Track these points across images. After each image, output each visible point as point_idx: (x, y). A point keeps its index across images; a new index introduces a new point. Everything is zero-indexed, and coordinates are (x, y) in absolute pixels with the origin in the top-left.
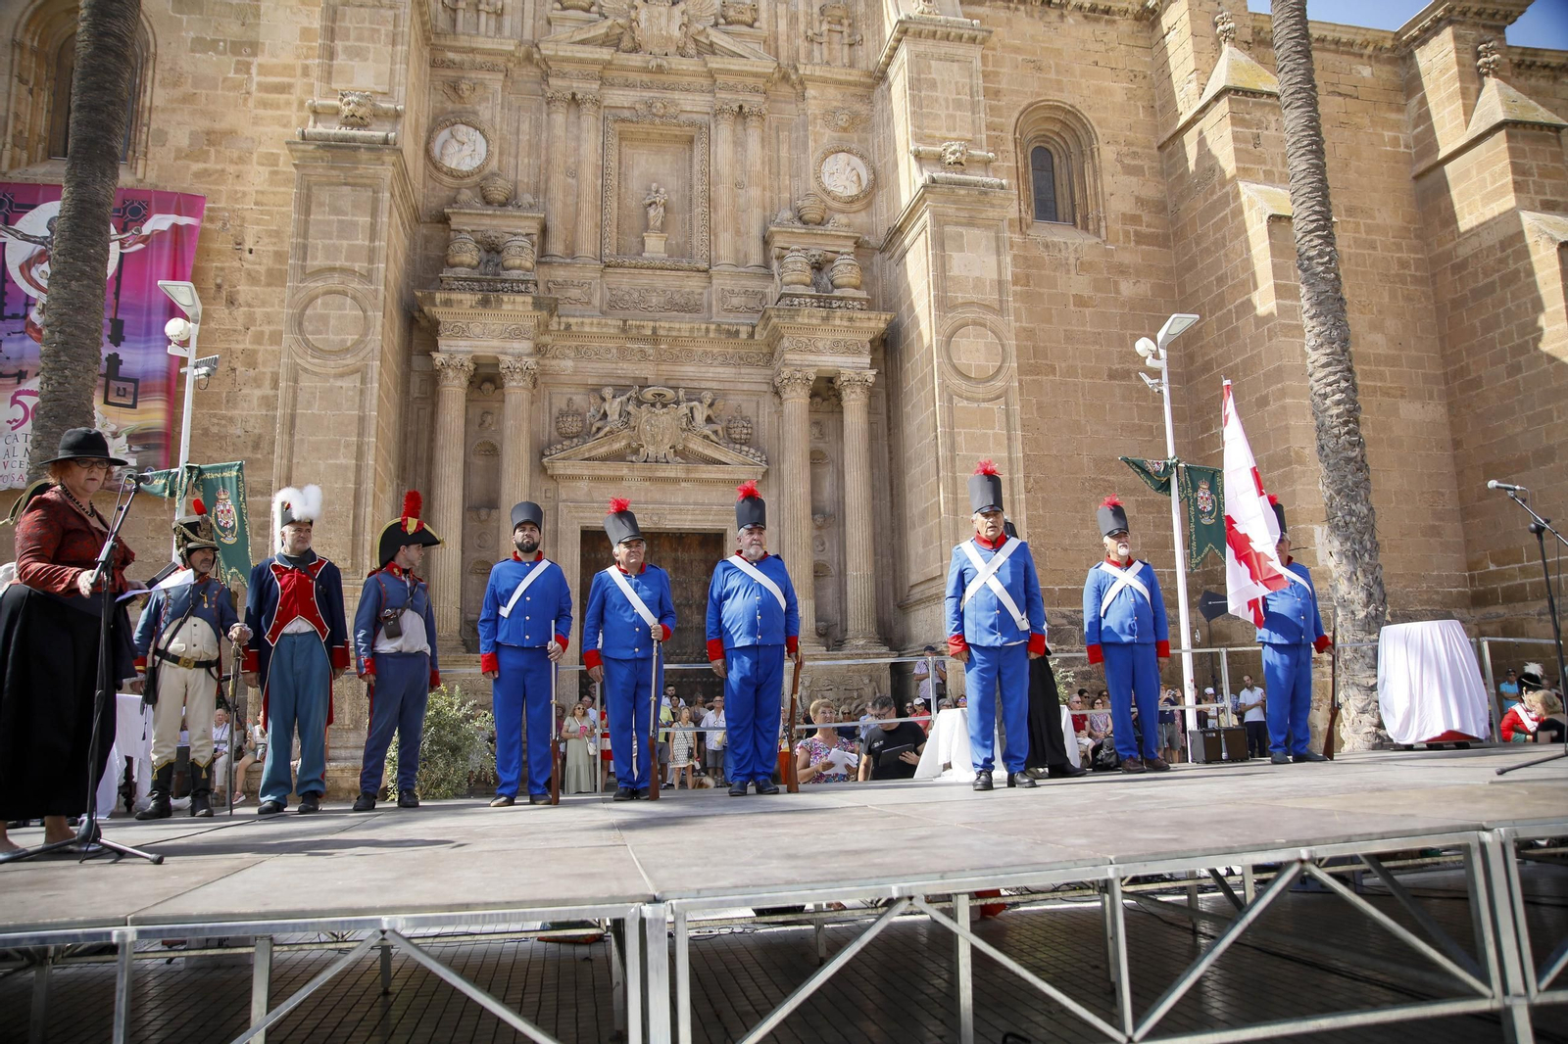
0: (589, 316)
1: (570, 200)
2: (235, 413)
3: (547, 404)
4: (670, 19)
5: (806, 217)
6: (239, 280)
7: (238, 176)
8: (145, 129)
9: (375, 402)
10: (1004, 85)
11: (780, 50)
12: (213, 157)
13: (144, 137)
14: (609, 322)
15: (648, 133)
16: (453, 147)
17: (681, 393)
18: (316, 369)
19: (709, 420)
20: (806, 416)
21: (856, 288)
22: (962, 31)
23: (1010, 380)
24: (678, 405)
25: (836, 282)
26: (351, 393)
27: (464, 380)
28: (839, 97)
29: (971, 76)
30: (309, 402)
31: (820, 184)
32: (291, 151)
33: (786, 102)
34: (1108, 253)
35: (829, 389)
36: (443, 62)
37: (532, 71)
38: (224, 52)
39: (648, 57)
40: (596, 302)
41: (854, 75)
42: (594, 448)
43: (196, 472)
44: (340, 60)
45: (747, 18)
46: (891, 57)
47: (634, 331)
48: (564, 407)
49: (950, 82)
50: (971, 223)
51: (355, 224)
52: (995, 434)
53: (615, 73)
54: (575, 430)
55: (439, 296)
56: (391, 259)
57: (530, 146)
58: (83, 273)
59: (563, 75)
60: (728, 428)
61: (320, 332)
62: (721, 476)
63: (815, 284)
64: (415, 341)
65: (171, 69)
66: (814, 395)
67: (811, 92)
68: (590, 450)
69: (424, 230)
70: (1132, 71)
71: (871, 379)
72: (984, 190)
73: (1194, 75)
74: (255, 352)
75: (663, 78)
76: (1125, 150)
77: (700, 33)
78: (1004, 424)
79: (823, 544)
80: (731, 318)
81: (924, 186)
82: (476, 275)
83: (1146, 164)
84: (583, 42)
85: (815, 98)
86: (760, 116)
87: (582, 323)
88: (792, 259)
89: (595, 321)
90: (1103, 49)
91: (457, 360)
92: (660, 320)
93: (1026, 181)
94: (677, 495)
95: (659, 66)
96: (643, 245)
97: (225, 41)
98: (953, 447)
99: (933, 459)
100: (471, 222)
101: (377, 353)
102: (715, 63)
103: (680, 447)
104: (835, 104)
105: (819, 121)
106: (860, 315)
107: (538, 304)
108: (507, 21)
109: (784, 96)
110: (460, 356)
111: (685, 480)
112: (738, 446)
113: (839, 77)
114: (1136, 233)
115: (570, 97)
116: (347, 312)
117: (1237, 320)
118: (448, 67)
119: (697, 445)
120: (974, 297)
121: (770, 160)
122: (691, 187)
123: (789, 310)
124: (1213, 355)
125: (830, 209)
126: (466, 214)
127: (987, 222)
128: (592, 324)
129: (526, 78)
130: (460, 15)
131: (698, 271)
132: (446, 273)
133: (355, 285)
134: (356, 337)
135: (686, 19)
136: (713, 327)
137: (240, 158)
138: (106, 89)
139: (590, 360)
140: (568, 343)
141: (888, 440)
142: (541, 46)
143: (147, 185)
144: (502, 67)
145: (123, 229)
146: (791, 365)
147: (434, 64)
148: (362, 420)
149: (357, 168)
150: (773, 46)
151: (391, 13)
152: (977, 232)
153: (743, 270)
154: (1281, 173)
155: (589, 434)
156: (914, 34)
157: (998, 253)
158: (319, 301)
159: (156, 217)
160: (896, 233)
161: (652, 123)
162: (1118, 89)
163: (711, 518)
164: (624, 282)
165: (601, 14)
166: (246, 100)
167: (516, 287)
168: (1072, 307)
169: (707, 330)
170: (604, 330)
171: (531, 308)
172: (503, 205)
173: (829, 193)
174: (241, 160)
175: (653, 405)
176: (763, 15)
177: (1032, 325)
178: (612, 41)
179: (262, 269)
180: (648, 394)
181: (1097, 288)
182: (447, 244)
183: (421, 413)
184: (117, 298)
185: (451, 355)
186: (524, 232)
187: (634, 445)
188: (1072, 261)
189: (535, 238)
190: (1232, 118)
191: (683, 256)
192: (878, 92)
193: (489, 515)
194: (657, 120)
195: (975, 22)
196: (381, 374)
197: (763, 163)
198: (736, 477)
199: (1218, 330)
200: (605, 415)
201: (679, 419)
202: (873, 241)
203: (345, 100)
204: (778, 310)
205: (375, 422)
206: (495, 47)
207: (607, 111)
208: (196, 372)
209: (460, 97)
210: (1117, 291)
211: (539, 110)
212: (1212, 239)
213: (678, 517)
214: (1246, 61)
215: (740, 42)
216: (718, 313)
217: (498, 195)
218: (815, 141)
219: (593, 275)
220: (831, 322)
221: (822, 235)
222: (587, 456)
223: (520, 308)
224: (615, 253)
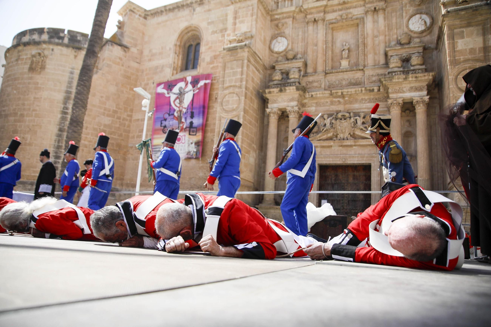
0: (320, 91)
1: (315, 54)
5: (403, 42)
8: (200, 59)
13: (200, 61)
15: (342, 26)
16: (277, 44)
17: (352, 114)
18: (226, 117)
19: (363, 123)
21: (421, 65)
24: (351, 118)
25: (412, 64)
27: (276, 117)
31: (409, 29)
33: (394, 2)
35: (412, 107)
36: (274, 19)
37: (302, 15)
38: (219, 33)
40: (323, 86)
44: (238, 25)
51: (237, 72)
53: (329, 8)
55: (267, 91)
57: (302, 39)
59: (311, 13)
61: (227, 105)
62: (368, 143)
63: (403, 67)
65: (206, 41)
68: (320, 137)
69: (269, 72)
71: (427, 100)
75: (346, 5)
81: (444, 15)
82: (280, 82)
86: (384, 10)
87: (317, 94)
88: (394, 59)
91: (274, 110)
92: (344, 89)
94: (352, 151)
96: (341, 64)
97: (219, 30)
100: (281, 66)
101: (242, 110)
103: (352, 134)
105: (408, 5)
106: (421, 75)
107: (298, 89)
111: (355, 146)
115: (313, 20)
116: (234, 98)
118: (276, 20)
119: (358, 133)
120: (469, 57)
121: (388, 25)
122: (358, 41)
123: (390, 77)
125: (412, 37)
126: (279, 64)
127: (477, 23)
128: (320, 94)
129: (300, 18)
130: (280, 3)
131: (360, 70)
132: (271, 83)
133: (237, 90)
134: (236, 106)
139: (320, 106)
140: (313, 102)
142: (303, 6)
143: (200, 74)
144: (292, 16)
145: (194, 87)
146: (392, 99)
147: (272, 21)
149: (237, 55)
151: (252, 7)
152: (472, 28)
153: (377, 67)
155: (320, 132)
157: (483, 35)
158: (227, 96)
161: (342, 22)
163: (365, 159)
164: (332, 78)
167: (290, 84)
169: (362, 90)
170: (325, 95)
171: (295, 91)
172: (292, 59)
173: (412, 31)
175: (341, 119)
180: (340, 115)
184: (192, 106)
185: (272, 109)
187: (335, 134)
189: (301, 68)
191: (355, 66)
194: (344, 21)
196: (244, 116)
197: (385, 26)
200: (325, 125)
201: (351, 124)
203: (237, 36)
204: (387, 78)
206: (290, 10)
207: (327, 22)
209: (279, 29)
211: (305, 27)
213: (352, 159)
216: (367, 84)
217: (290, 56)
218: (406, 13)
219: (322, 77)
220: (408, 80)
221: (408, 48)
222: (319, 139)
223: (292, 91)
224: (330, 68)
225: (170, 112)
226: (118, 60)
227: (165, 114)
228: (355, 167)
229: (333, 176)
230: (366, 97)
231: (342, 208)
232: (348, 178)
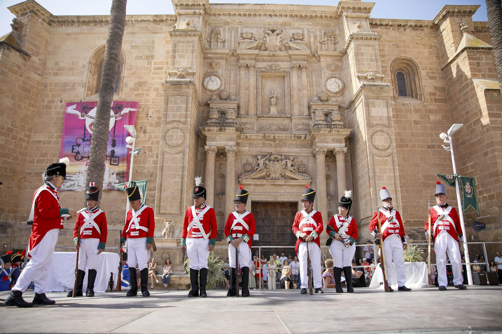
0: (253, 133)
1: (247, 97)
2: (145, 165)
3: (240, 161)
4: (276, 40)
5: (322, 99)
6: (147, 126)
7: (147, 95)
8: (122, 83)
9: (187, 161)
10: (386, 53)
11: (312, 47)
12: (140, 90)
13: (121, 85)
14: (259, 135)
15: (270, 75)
16: (210, 83)
17: (283, 157)
18: (170, 152)
19: (292, 165)
20: (324, 163)
21: (339, 121)
22: (371, 37)
23: (393, 149)
24: (282, 161)
25: (333, 119)
26: (180, 159)
27: (214, 154)
28: (331, 60)
29: (375, 51)
30: (167, 162)
31: (326, 88)
32: (163, 86)
33: (314, 63)
34: (425, 106)
35: (331, 154)
36: (207, 57)
38: (144, 59)
39: (270, 52)
40: (255, 128)
41: (336, 53)
42: (255, 175)
43: (134, 183)
44: (177, 59)
45: (301, 38)
46: (348, 47)
47: (268, 138)
48: (246, 162)
49: (368, 53)
50: (378, 98)
51: (181, 107)
52: (389, 168)
53: (260, 58)
54: (249, 170)
55: (206, 128)
56: (192, 117)
57: (234, 81)
58: (103, 123)
59: (244, 59)
60: (298, 168)
61: (170, 140)
62: (296, 183)
63: (326, 120)
64: (199, 142)
65: (130, 65)
66: (326, 156)
67: (322, 59)
68: (254, 176)
69: (202, 108)
70: (430, 45)
71: (346, 151)
72: (382, 87)
73: (453, 45)
74: (151, 147)
75: (275, 58)
76: (429, 71)
77: (286, 43)
78: (392, 164)
79: (331, 206)
80: (298, 132)
81: (361, 87)
82: (218, 121)
83: (437, 75)
84: (250, 49)
85: (323, 61)
86: (306, 68)
87: (251, 135)
88: (318, 113)
89: (255, 135)
90: (420, 38)
91: (212, 148)
92: (276, 134)
93: (395, 84)
94: (282, 190)
95: (273, 55)
96: (270, 110)
97: (144, 56)
98: (374, 172)
99: (368, 177)
100: (216, 105)
101: (188, 146)
102: (291, 52)
103: (283, 174)
104: (330, 63)
105: (325, 68)
106: (341, 130)
107: (237, 130)
108: (226, 44)
109: (313, 61)
110: (213, 147)
111: (285, 185)
112: (302, 174)
113: (331, 54)
114: (435, 99)
115: (246, 66)
116: (179, 134)
117: (474, 126)
118: (209, 59)
119: (288, 174)
120: (380, 122)
121: (310, 82)
122: (285, 91)
123: (318, 129)
124: (465, 139)
125: (330, 96)
126: (214, 103)
127: (383, 98)
128: (254, 136)
129: (232, 61)
130: (212, 43)
131: (288, 118)
132: (209, 121)
133: (181, 126)
134: (181, 141)
135: (281, 40)
136: (293, 135)
137: (148, 89)
138: (111, 69)
139: (253, 147)
140: (247, 142)
141: (352, 171)
142: (237, 51)
143: (122, 100)
144: (225, 58)
145: (116, 113)
146: (319, 147)
147: (204, 58)
148: (183, 167)
149: (182, 90)
150: (309, 46)
151: (192, 44)
152: (379, 101)
153: (302, 117)
154: (488, 75)
155: (253, 171)
156: (356, 39)
157: (387, 108)
158: (171, 131)
159: (125, 109)
160: (352, 103)
162: (426, 52)
163: (293, 197)
164: (264, 122)
165: (255, 40)
166: (150, 72)
167: (230, 125)
168: (413, 124)
169: (291, 136)
170: (258, 137)
171: (235, 131)
172: (226, 99)
173: (329, 91)
174: (148, 90)
175: (274, 161)
176: (306, 36)
177: (399, 131)
178: (259, 48)
179: (154, 122)
180: (272, 157)
181: (421, 118)
182: (209, 112)
183: (201, 165)
184: (114, 134)
185: (210, 147)
186: (232, 108)
187: (268, 174)
188: (412, 109)
189: (236, 109)
190: (468, 58)
191: (283, 113)
192: (344, 58)
193: (222, 197)
194: (273, 71)
195: (375, 33)
196: (189, 153)
197: (307, 83)
198: (301, 184)
199: (467, 130)
200: (259, 164)
201: (283, 165)
202: (344, 106)
203: (178, 70)
204: (314, 129)
205: (187, 168)
206: (223, 52)
207: (257, 69)
208: (134, 153)
209: (213, 68)
210: (429, 118)
211: (237, 70)
212: (463, 99)
213: (282, 197)
214: (473, 38)
215: (299, 45)
216: (294, 131)
217: (224, 97)
218: (324, 75)
219: (254, 120)
220: (331, 133)
221: (327, 105)
222: (253, 178)
223: (231, 131)
224: (261, 113)
225: (85, 137)
226: (16, 69)
227: (77, 138)
228: (283, 204)
229: (263, 212)
230: (294, 143)
231: (272, 241)
232: (277, 213)
